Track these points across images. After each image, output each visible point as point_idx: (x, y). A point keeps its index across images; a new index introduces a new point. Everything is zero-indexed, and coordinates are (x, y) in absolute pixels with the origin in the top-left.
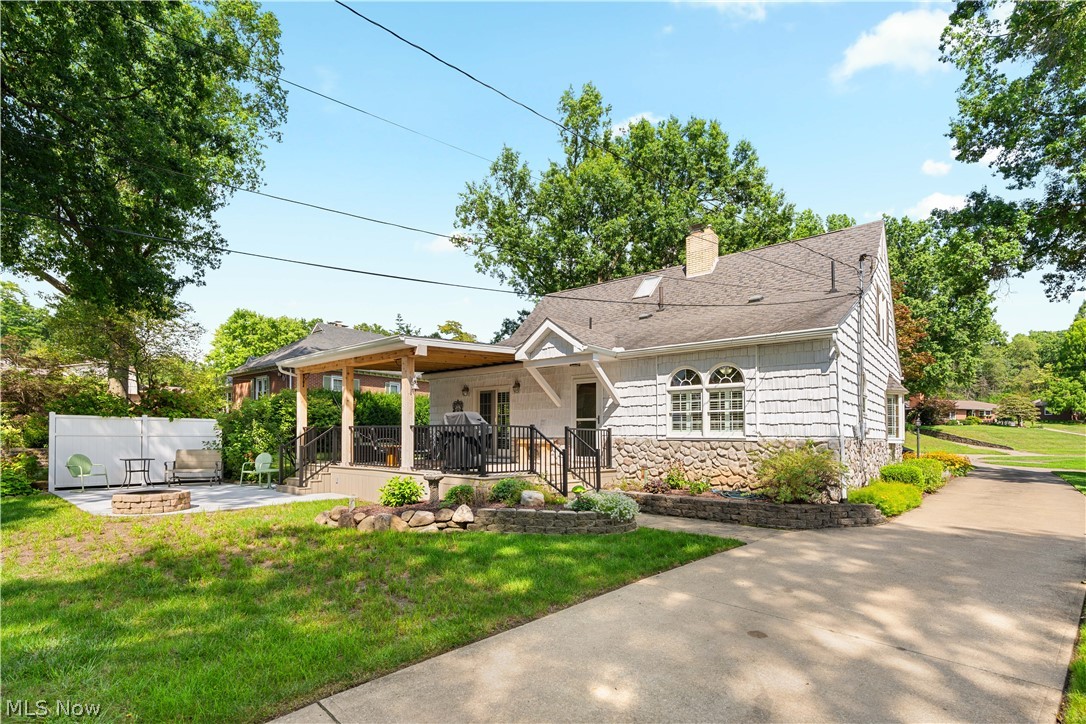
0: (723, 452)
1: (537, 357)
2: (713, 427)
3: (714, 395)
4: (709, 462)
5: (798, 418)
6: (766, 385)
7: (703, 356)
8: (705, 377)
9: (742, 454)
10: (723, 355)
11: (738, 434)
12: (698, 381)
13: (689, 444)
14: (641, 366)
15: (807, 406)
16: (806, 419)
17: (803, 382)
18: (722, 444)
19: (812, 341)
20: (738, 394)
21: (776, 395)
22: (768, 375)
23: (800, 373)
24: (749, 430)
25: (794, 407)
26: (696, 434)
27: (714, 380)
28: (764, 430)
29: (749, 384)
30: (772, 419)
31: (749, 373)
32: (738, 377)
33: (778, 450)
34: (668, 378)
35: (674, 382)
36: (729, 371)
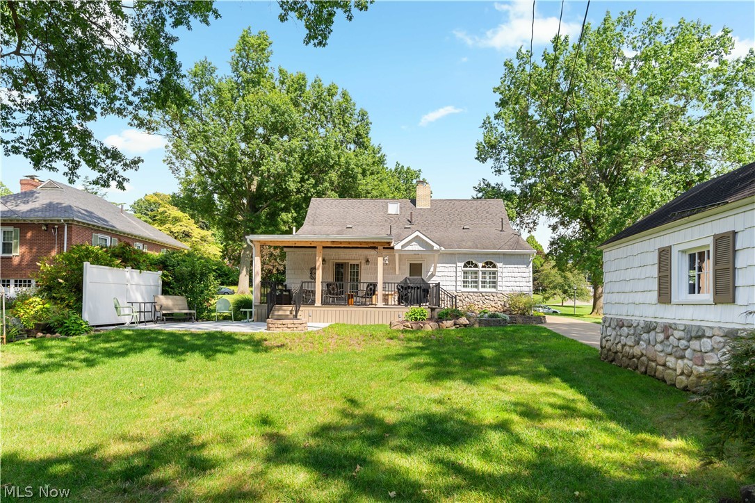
0: (487, 298)
1: (406, 249)
2: (482, 287)
3: (484, 273)
4: (481, 302)
5: (518, 284)
6: (505, 270)
7: (479, 256)
8: (480, 265)
9: (496, 298)
10: (488, 256)
11: (493, 290)
12: (476, 266)
13: (472, 294)
14: (450, 258)
15: (521, 279)
16: (521, 284)
17: (520, 270)
18: (487, 294)
19: (524, 255)
20: (494, 273)
21: (510, 274)
22: (507, 266)
23: (519, 266)
24: (499, 288)
25: (517, 280)
26: (475, 290)
27: (483, 267)
28: (504, 289)
29: (499, 270)
30: (508, 284)
31: (501, 265)
32: (494, 266)
33: (510, 297)
34: (463, 264)
35: (465, 266)
36: (491, 263)
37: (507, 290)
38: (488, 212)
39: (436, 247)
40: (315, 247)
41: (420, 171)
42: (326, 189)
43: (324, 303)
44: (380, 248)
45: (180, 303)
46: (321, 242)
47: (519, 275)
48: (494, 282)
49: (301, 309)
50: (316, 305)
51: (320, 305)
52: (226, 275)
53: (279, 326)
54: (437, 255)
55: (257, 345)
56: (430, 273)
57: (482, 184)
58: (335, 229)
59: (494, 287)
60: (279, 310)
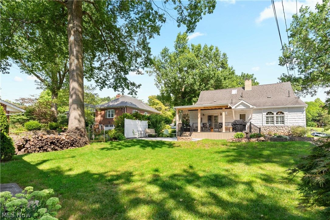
0: (279, 128)
1: (237, 108)
2: (276, 123)
3: (277, 117)
4: (276, 131)
5: (297, 122)
6: (289, 115)
7: (275, 109)
8: (275, 113)
9: (284, 129)
10: (280, 109)
11: (283, 125)
12: (273, 114)
13: (271, 127)
14: (259, 111)
15: (299, 119)
16: (299, 122)
17: (298, 115)
18: (279, 127)
19: (300, 107)
20: (283, 117)
21: (292, 117)
22: (290, 113)
23: (297, 113)
24: (286, 124)
25: (296, 120)
26: (272, 125)
27: (277, 114)
28: (289, 124)
29: (285, 115)
30: (291, 122)
31: (287, 113)
32: (283, 114)
33: (292, 128)
34: (266, 113)
35: (267, 114)
36: (281, 112)
37: (291, 125)
38: (282, 89)
39: (251, 106)
40: (198, 110)
41: (253, 74)
42: (210, 87)
43: (202, 130)
44: (224, 108)
45: (152, 131)
46: (200, 107)
47: (298, 117)
48: (283, 121)
49: (193, 133)
50: (198, 132)
51: (200, 132)
52: (168, 121)
53: (181, 139)
54: (252, 110)
55: (171, 145)
56: (249, 118)
57: (283, 76)
58: (209, 102)
59: (283, 123)
60: (184, 134)
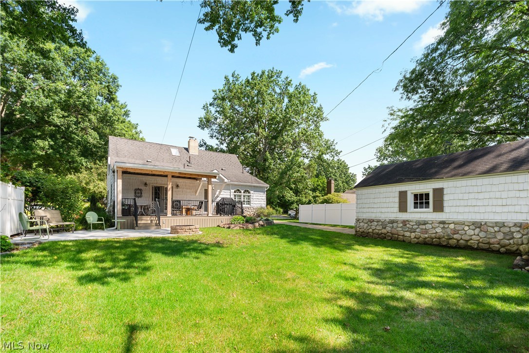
2: (244, 204)
3: (244, 196)
5: (260, 203)
6: (254, 195)
7: (242, 187)
8: (243, 191)
9: (250, 210)
10: (247, 187)
11: (249, 206)
12: (240, 192)
17: (261, 195)
18: (246, 208)
20: (249, 197)
21: (256, 197)
22: (255, 193)
23: (260, 193)
24: (252, 205)
25: (260, 200)
27: (244, 193)
28: (254, 205)
29: (252, 195)
30: (256, 203)
31: (252, 192)
32: (249, 193)
33: (257, 209)
34: (234, 191)
35: (235, 192)
36: (248, 191)
37: (255, 206)
38: (231, 161)
39: (226, 180)
40: (166, 176)
43: (173, 214)
46: (172, 172)
47: (261, 198)
48: (249, 202)
49: (161, 219)
50: (168, 216)
51: (171, 216)
54: (224, 185)
56: (216, 195)
58: (141, 162)
59: (249, 204)
60: (142, 220)
